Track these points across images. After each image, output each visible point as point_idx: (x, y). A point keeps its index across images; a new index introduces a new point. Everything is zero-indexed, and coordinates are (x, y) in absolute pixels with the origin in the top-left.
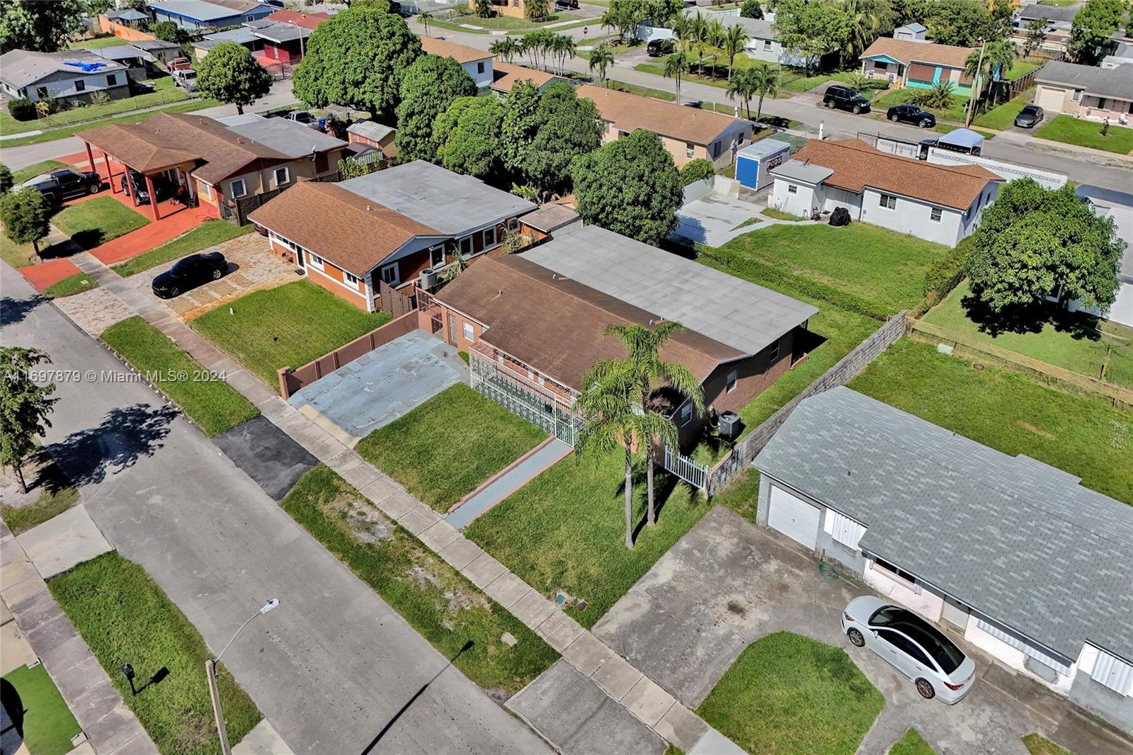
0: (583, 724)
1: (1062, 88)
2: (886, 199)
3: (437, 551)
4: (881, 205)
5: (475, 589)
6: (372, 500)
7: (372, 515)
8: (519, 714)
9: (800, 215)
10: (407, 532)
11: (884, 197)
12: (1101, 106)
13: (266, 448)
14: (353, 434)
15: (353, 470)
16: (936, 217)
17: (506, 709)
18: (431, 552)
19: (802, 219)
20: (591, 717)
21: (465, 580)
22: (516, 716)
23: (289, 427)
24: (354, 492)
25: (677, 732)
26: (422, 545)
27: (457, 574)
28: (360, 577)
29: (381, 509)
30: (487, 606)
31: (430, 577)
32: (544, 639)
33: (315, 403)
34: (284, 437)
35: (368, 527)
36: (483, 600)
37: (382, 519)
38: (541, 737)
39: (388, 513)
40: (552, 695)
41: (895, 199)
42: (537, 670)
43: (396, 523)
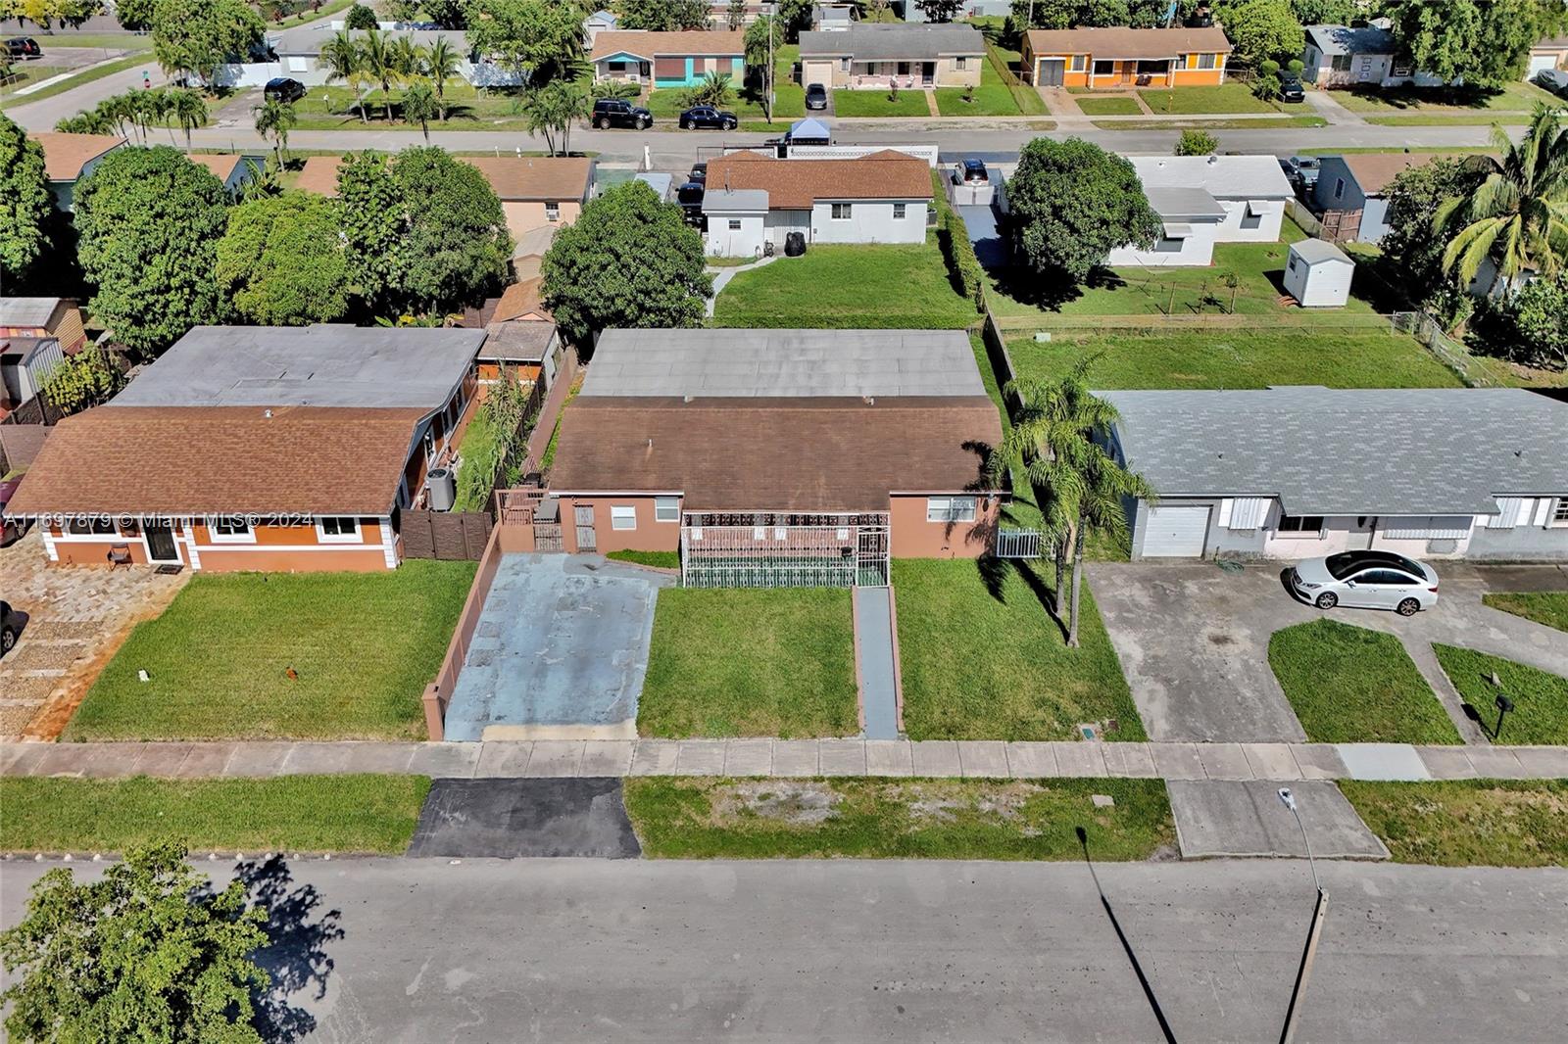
0: (1259, 818)
1: (828, 60)
2: (839, 209)
3: (911, 775)
4: (834, 217)
5: (1002, 782)
6: (757, 773)
7: (782, 790)
8: (1207, 854)
10: (850, 779)
11: (836, 206)
12: (871, 73)
13: (514, 811)
14: (616, 718)
15: (670, 759)
16: (900, 215)
17: (1191, 860)
18: (904, 780)
19: (755, 259)
20: (1256, 808)
21: (978, 780)
22: (1204, 858)
23: (503, 767)
24: (719, 781)
25: (1322, 766)
26: (884, 780)
27: (963, 781)
28: (874, 857)
29: (780, 775)
30: (1037, 788)
31: (941, 804)
32: (1128, 776)
33: (499, 718)
34: (518, 783)
35: (795, 804)
36: (1027, 787)
37: (797, 786)
38: (1249, 857)
39: (798, 775)
40: (1203, 816)
41: (849, 205)
42: (1165, 806)
43: (822, 779)
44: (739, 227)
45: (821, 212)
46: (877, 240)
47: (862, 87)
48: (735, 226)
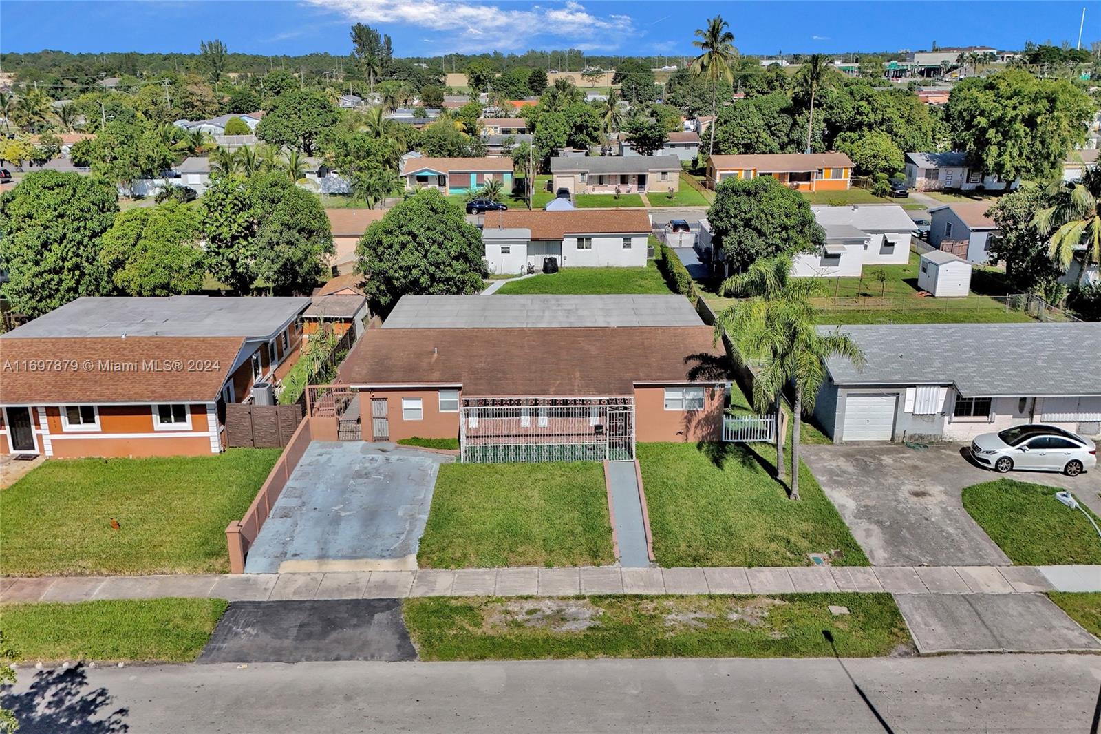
0: (983, 622)
1: (571, 174)
2: (582, 241)
3: (664, 593)
4: (579, 248)
5: (746, 597)
6: (525, 593)
7: (548, 607)
8: (942, 651)
9: (518, 272)
10: (608, 597)
11: (580, 240)
12: (601, 183)
13: (302, 626)
14: (400, 554)
15: (445, 583)
16: (627, 246)
17: (928, 655)
18: (658, 597)
19: (521, 275)
20: (979, 615)
21: (723, 597)
22: (939, 654)
23: (295, 593)
24: (489, 600)
25: (1029, 582)
26: (639, 597)
27: (711, 597)
28: (633, 656)
29: (546, 595)
30: (778, 602)
31: (693, 615)
32: (858, 591)
33: (295, 555)
34: (306, 605)
35: (560, 617)
36: (769, 601)
37: (560, 603)
38: (982, 653)
39: (561, 594)
40: (931, 621)
41: (590, 239)
42: (895, 612)
43: (584, 597)
44: (509, 252)
45: (569, 244)
46: (610, 265)
47: (595, 193)
48: (505, 251)
